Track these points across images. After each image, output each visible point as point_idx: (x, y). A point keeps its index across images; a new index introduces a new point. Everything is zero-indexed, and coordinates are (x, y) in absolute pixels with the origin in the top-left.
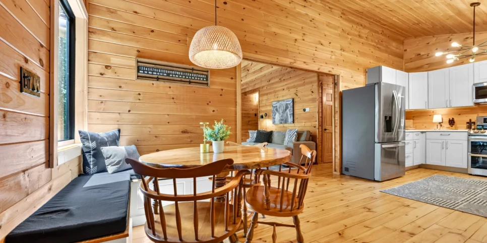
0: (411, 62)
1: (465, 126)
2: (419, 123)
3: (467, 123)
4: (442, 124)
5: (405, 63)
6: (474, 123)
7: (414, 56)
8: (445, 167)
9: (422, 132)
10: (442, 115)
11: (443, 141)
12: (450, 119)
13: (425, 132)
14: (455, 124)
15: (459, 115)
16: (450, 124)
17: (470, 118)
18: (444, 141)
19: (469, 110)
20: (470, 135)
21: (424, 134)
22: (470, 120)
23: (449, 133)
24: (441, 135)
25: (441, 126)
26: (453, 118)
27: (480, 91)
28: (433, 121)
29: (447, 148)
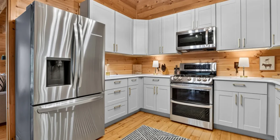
0: (141, 12)
1: (173, 71)
2: (146, 67)
3: (175, 69)
5: (137, 14)
6: (179, 69)
7: (143, 7)
9: (141, 77)
10: (159, 61)
12: (162, 65)
13: (143, 77)
14: (166, 70)
15: (170, 61)
16: (163, 70)
17: (176, 64)
18: (155, 86)
19: (176, 57)
21: (142, 79)
22: (177, 66)
23: (159, 79)
24: (153, 80)
25: (159, 70)
26: (165, 64)
28: (153, 67)
29: (157, 94)
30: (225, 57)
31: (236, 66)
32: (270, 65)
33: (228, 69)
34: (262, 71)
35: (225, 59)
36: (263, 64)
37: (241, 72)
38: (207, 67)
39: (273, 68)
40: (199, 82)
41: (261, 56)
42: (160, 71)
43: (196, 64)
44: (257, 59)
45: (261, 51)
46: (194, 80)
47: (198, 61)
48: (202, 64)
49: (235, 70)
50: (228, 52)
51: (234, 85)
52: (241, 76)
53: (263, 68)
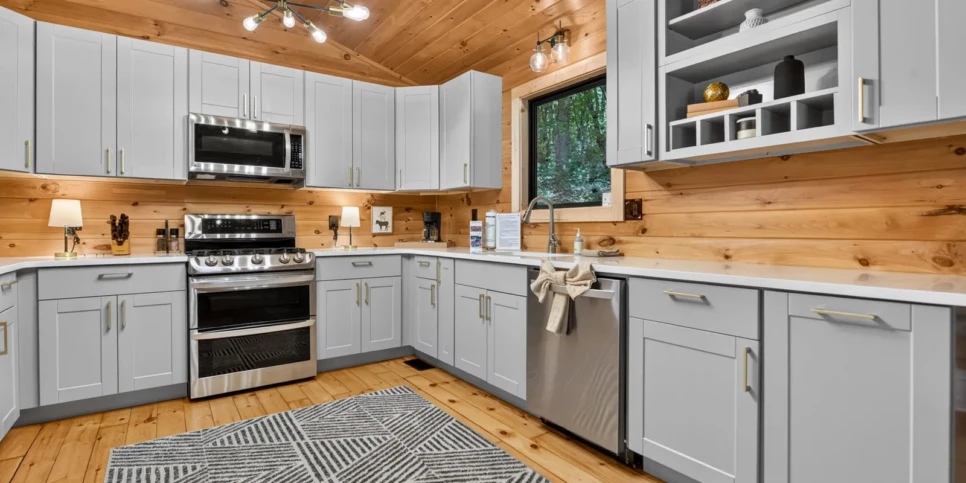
1: (152, 241)
3: (160, 232)
4: (79, 234)
6: (176, 232)
8: (119, 395)
9: (20, 273)
11: (105, 301)
12: (111, 218)
13: (35, 271)
14: (129, 236)
15: (135, 204)
16: (114, 237)
17: (164, 218)
18: (111, 300)
19: (163, 193)
20: (190, 274)
21: (29, 280)
22: (165, 223)
23: (130, 270)
24: (100, 278)
25: (77, 240)
26: (124, 217)
27: (205, 139)
28: (50, 225)
29: (123, 327)
30: (311, 203)
31: (334, 225)
32: (386, 224)
33: (318, 232)
34: (374, 235)
35: (309, 208)
36: (378, 222)
37: (343, 238)
38: (273, 226)
39: (390, 230)
40: (257, 267)
41: (374, 205)
42: (81, 242)
43: (237, 217)
44: (368, 211)
45: (372, 195)
46: (243, 262)
47: (242, 208)
48: (254, 217)
49: (332, 232)
50: (317, 192)
51: (354, 264)
52: (346, 247)
53: (376, 229)
